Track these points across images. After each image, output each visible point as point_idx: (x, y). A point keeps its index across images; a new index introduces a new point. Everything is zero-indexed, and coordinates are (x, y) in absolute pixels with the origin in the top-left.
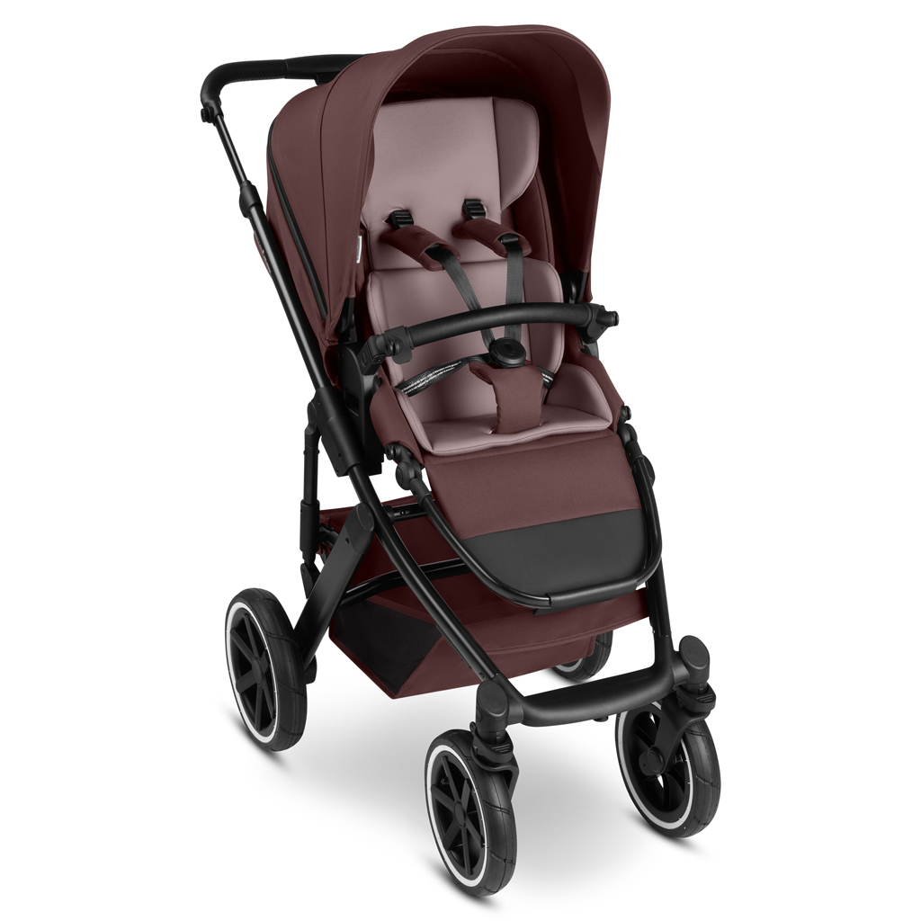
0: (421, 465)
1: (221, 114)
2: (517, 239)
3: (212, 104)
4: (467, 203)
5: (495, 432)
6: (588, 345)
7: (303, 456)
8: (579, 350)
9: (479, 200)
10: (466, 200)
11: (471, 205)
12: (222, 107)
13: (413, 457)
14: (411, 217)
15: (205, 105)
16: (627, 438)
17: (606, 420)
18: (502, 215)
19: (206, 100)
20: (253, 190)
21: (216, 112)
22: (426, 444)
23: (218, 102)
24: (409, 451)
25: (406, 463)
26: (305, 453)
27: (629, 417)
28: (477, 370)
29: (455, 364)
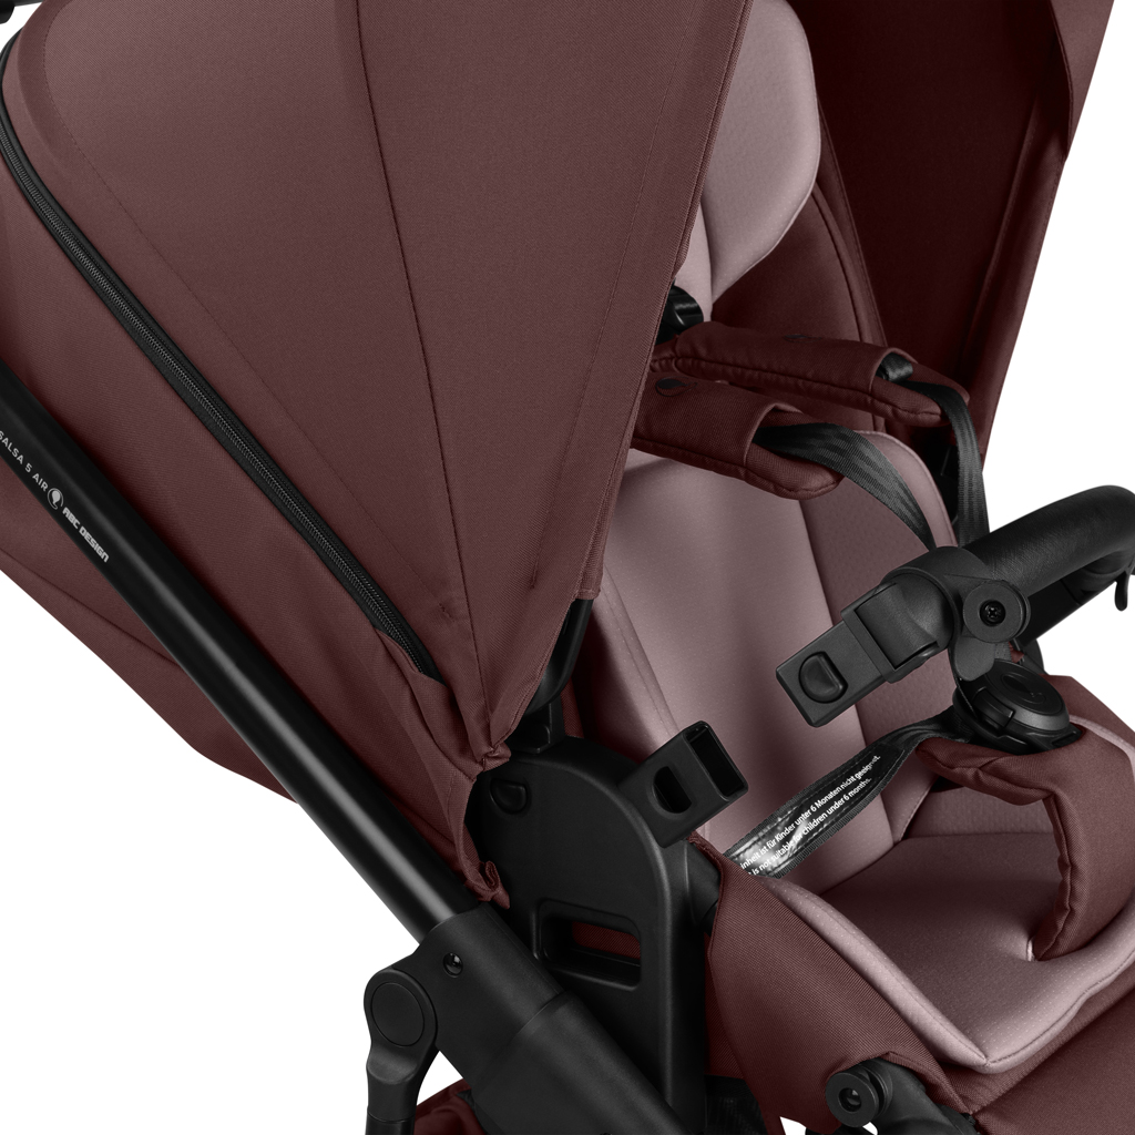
0: (966, 1117)
2: (910, 369)
24: (921, 1078)
28: (980, 768)
29: (866, 769)
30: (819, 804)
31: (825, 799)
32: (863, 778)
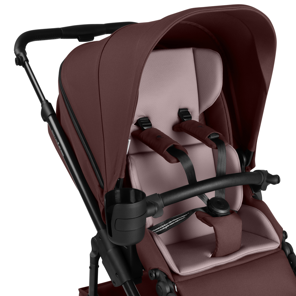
0: (173, 282)
1: (27, 61)
2: (218, 136)
3: (22, 55)
4: (181, 111)
5: (214, 256)
6: (256, 193)
7: (89, 270)
8: (251, 197)
9: (187, 109)
10: (180, 110)
11: (183, 112)
12: (27, 56)
13: (167, 278)
14: (149, 122)
15: (17, 55)
16: (288, 252)
17: (277, 242)
18: (199, 117)
19: (18, 52)
20: (50, 105)
21: (24, 59)
22: (175, 269)
23: (25, 53)
24: (165, 274)
25: (163, 282)
26: (90, 267)
27: (286, 237)
28: (203, 218)
29: (186, 215)
30: (174, 220)
31: (175, 220)
32: (185, 217)
